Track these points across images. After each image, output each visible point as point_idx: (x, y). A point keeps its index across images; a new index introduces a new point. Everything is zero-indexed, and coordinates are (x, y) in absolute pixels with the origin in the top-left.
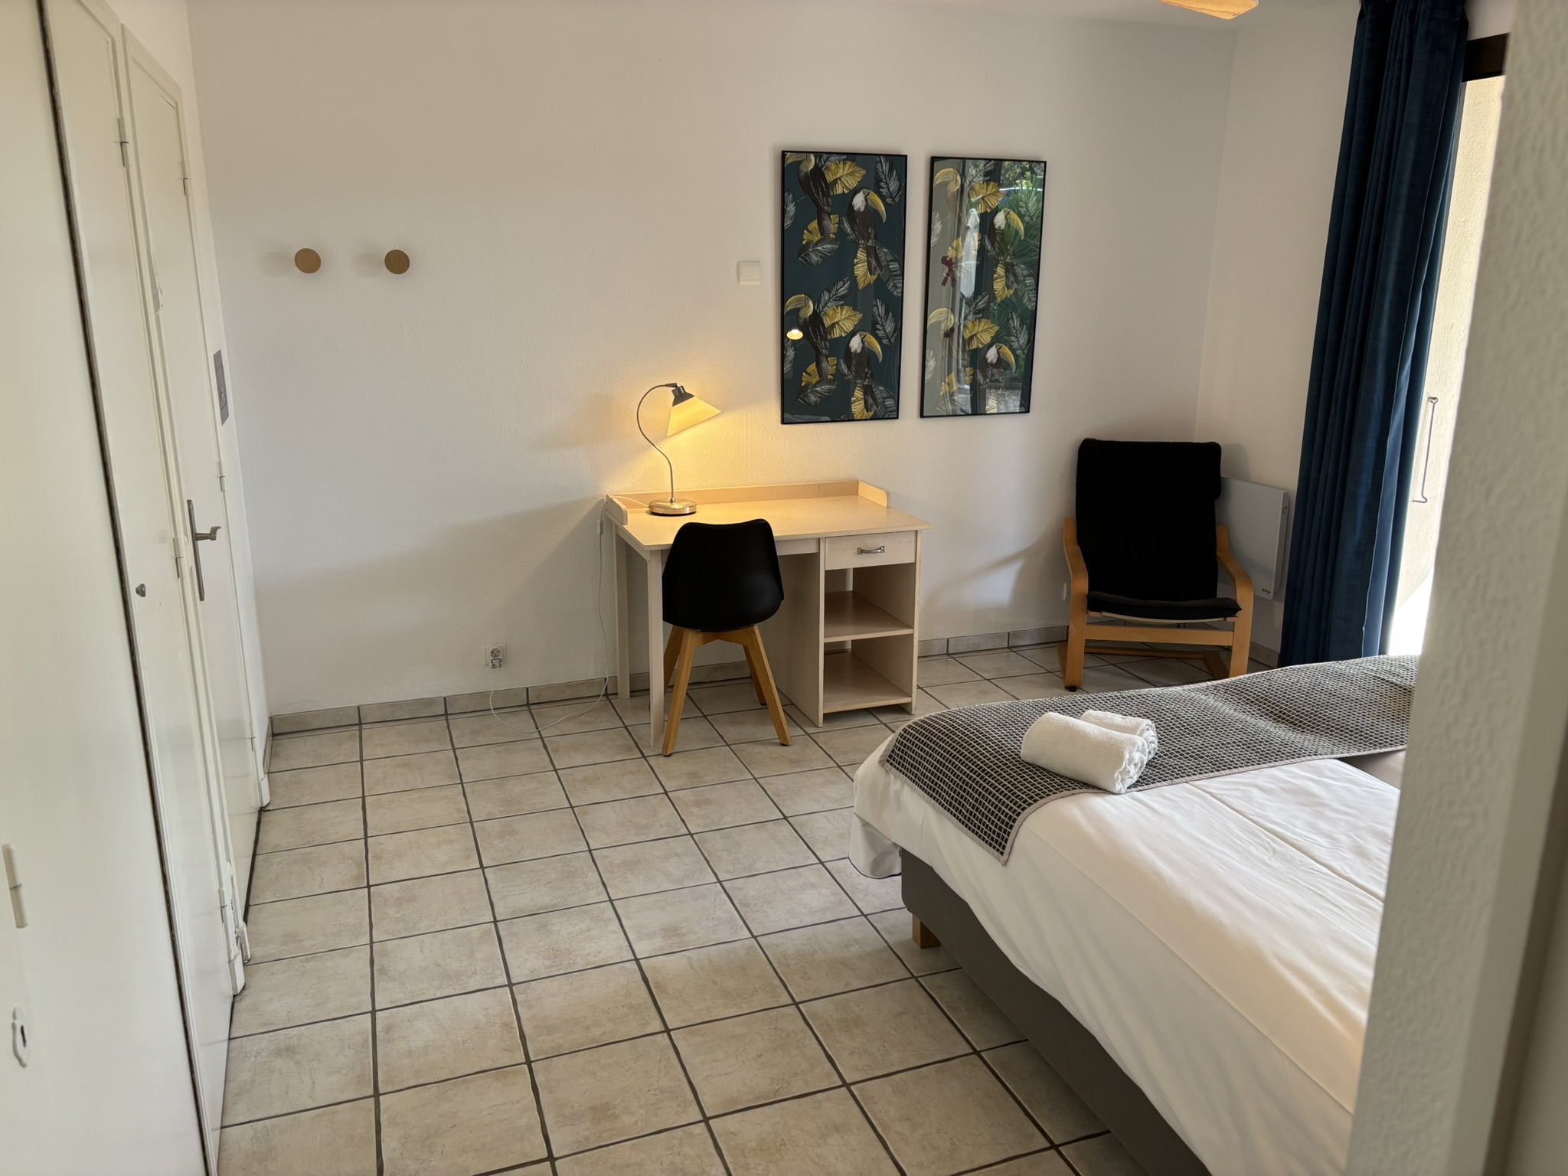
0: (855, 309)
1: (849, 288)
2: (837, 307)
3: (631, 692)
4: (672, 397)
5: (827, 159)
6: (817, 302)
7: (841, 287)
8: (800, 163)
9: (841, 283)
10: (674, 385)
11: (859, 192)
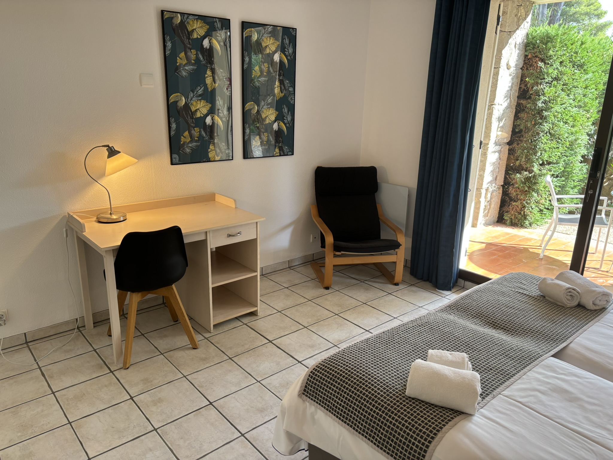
0: (207, 102)
1: (204, 90)
2: (198, 101)
3: (94, 323)
4: (107, 153)
5: (188, 18)
6: (186, 98)
7: (200, 90)
8: (172, 18)
9: (199, 88)
10: (108, 146)
11: (206, 38)
